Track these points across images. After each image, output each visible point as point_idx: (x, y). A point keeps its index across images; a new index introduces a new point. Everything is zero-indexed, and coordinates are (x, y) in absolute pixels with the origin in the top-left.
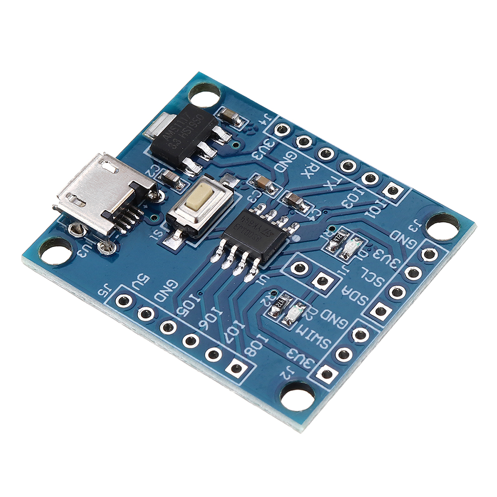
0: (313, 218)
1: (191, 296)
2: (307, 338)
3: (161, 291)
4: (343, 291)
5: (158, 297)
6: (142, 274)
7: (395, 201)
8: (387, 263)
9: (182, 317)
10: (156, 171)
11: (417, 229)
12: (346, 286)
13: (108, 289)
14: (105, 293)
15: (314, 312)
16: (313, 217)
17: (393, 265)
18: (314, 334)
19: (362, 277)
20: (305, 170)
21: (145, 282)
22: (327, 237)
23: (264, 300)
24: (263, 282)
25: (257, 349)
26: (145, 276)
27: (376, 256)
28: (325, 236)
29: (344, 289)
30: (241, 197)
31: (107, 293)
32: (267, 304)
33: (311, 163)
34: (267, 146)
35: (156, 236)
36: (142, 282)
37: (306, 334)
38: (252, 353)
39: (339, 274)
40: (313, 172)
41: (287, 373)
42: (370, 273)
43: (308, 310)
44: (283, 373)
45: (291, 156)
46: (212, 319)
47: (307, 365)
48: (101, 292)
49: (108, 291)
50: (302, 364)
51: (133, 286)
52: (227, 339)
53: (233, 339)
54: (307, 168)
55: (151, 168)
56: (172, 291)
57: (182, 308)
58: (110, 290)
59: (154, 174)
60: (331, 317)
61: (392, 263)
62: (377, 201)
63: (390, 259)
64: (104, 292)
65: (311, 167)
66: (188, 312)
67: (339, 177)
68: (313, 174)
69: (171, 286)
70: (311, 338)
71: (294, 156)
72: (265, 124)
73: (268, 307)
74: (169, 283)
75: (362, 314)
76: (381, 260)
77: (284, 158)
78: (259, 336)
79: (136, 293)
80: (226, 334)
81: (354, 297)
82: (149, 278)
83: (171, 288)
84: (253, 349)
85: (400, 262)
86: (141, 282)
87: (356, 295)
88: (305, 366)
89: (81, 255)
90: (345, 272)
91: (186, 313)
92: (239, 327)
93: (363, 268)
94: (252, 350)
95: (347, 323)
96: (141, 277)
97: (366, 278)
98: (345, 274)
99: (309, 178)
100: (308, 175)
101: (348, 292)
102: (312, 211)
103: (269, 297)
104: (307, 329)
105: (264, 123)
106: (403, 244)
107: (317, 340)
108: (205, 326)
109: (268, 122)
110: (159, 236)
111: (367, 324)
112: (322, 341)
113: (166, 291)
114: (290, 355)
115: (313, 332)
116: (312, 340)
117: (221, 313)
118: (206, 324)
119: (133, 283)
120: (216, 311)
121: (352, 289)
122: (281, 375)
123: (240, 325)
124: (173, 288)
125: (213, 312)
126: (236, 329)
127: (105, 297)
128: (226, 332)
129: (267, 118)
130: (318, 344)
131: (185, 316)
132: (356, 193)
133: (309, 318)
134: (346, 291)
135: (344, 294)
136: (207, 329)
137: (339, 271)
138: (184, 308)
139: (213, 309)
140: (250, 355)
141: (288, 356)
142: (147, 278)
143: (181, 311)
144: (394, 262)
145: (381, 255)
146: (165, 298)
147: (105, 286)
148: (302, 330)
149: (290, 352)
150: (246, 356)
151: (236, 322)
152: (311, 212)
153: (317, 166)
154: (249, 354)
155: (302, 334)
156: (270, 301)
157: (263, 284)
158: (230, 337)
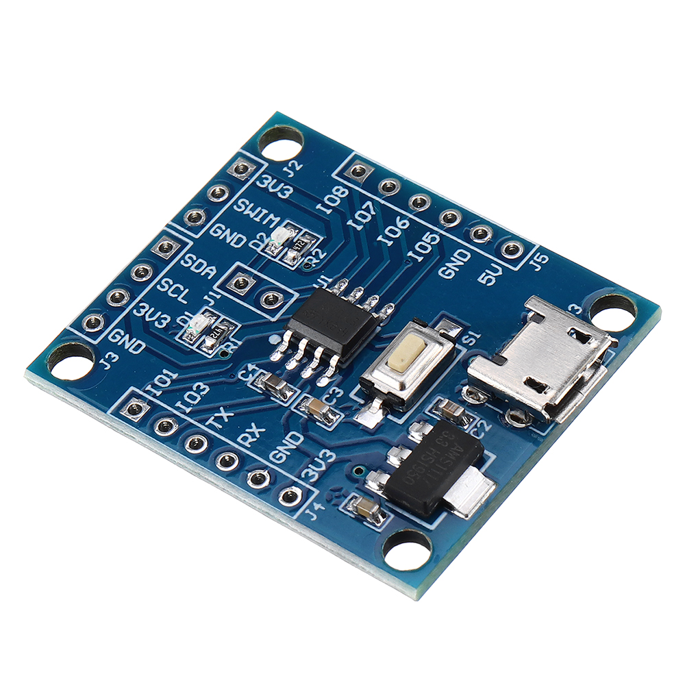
0: (251, 367)
1: (420, 259)
2: (265, 211)
3: (463, 264)
4: (215, 272)
5: (465, 256)
6: (488, 285)
7: (133, 395)
8: (153, 309)
9: (432, 232)
10: (476, 429)
11: (107, 357)
12: (209, 278)
13: (535, 264)
14: (538, 258)
15: (254, 244)
16: (250, 369)
17: (144, 307)
18: (256, 216)
19: (187, 290)
20: (258, 436)
21: (484, 274)
22: (232, 342)
23: (322, 257)
24: (323, 280)
25: (332, 196)
26: (484, 282)
27: (165, 319)
28: (235, 344)
29: (213, 274)
30: (352, 395)
31: (535, 258)
32: (317, 252)
33: (249, 446)
34: (314, 470)
35: (471, 336)
36: (487, 274)
37: (266, 216)
38: (338, 190)
39: (218, 293)
40: (248, 433)
41: (293, 168)
42: (176, 296)
43: (262, 246)
44: (298, 168)
45: (278, 457)
46: (391, 231)
47: (267, 179)
48: (544, 259)
49: (535, 261)
50: (273, 180)
51: (500, 269)
52: (371, 207)
53: (364, 207)
54: (255, 440)
55: (483, 434)
56: (447, 264)
57: (432, 243)
58: (531, 262)
59: (479, 426)
60: (232, 238)
61: (146, 310)
62: (158, 393)
63: (147, 315)
64: (539, 260)
65: (251, 440)
66: (424, 238)
67: (210, 426)
68: (247, 430)
69: (449, 271)
70: (261, 212)
71: (274, 456)
72: (315, 504)
73: (316, 248)
74: (450, 274)
75: (191, 243)
76: (160, 313)
77: (289, 453)
78: (329, 212)
79: (496, 259)
80: (373, 213)
81: (201, 264)
82: (479, 280)
83: (448, 268)
84: (336, 196)
85: (135, 311)
86: (490, 274)
87: (198, 267)
88: (270, 178)
89: (576, 307)
90: (210, 297)
91: (427, 238)
92: (355, 221)
93: (186, 303)
94: (339, 194)
95: (211, 232)
96: (489, 281)
97: (182, 289)
98: (211, 293)
99: (253, 424)
100: (254, 429)
101: (207, 270)
102: (251, 378)
103: (315, 261)
104: (264, 223)
105: (317, 506)
106: (127, 336)
107: (253, 210)
108: (400, 221)
109: (311, 507)
110: (468, 337)
111: (186, 231)
112: (246, 208)
113: (454, 264)
114: (288, 190)
115: (257, 219)
116: (259, 209)
117: (380, 238)
118: (399, 224)
119: (500, 273)
120: (387, 241)
121: (202, 274)
122: (301, 166)
123: (354, 225)
124: (445, 268)
125: (389, 239)
126: (360, 219)
127: (539, 254)
128: (372, 216)
129: (311, 513)
130: (252, 205)
131: (429, 233)
132: (188, 405)
133: (261, 236)
134: (210, 272)
135: (213, 268)
136: (398, 218)
137: (218, 297)
138: (429, 244)
139: (390, 243)
140: (340, 187)
141: (291, 189)
142: (482, 280)
143: (433, 239)
144: (143, 311)
145: (159, 319)
146: (455, 255)
147: (540, 268)
148: (271, 221)
149: (288, 194)
150: (346, 187)
151: (359, 228)
152: (253, 376)
153: (241, 442)
154: (342, 189)
155: (272, 216)
156: (313, 256)
157: (322, 277)
158: (367, 209)
